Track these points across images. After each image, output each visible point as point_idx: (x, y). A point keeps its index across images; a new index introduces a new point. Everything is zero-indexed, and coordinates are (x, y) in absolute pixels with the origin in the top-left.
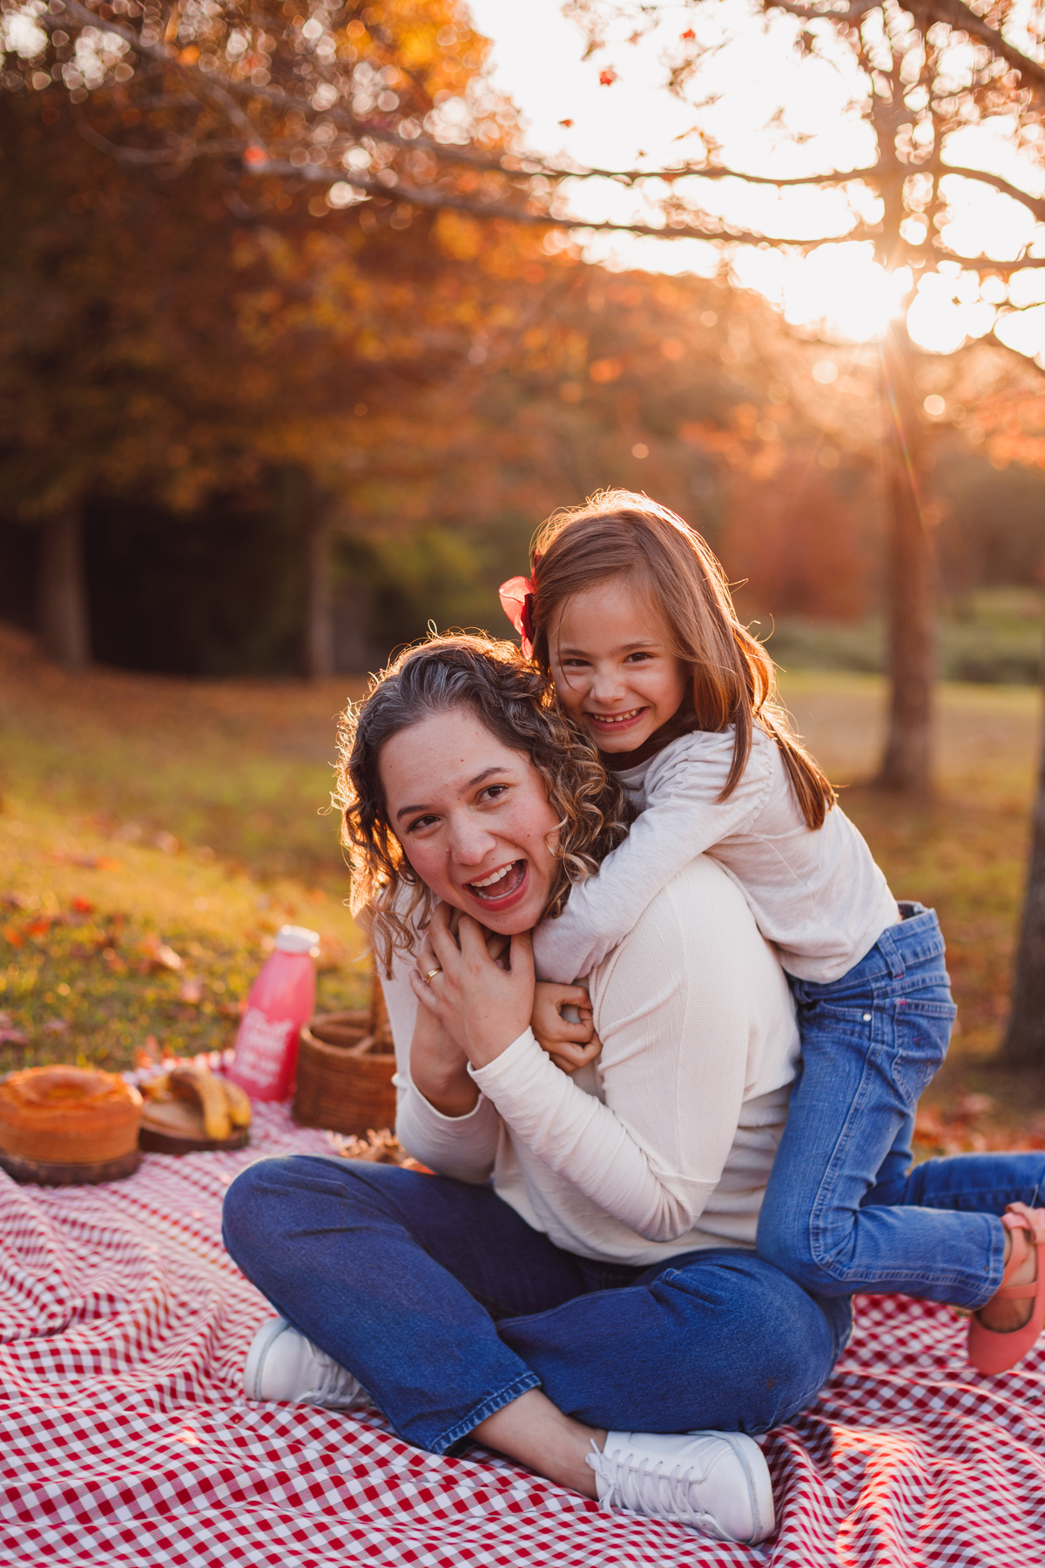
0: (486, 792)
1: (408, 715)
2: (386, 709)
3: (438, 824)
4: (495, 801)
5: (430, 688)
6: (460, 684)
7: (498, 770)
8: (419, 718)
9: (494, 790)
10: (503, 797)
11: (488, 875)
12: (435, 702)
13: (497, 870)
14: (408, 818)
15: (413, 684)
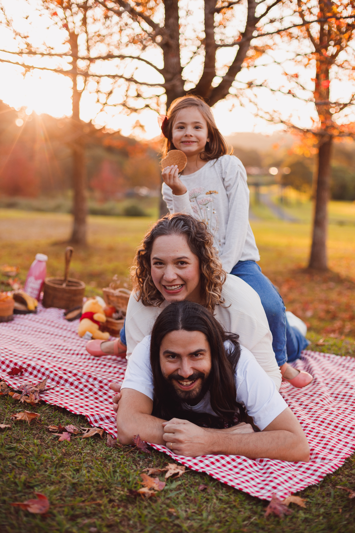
0: (180, 262)
1: (167, 232)
2: (162, 228)
3: (163, 266)
4: (182, 266)
5: (177, 226)
6: (185, 229)
7: (186, 258)
8: (170, 234)
9: (183, 263)
10: (185, 266)
11: (171, 286)
12: (176, 231)
13: (174, 285)
14: (155, 260)
15: (173, 223)
